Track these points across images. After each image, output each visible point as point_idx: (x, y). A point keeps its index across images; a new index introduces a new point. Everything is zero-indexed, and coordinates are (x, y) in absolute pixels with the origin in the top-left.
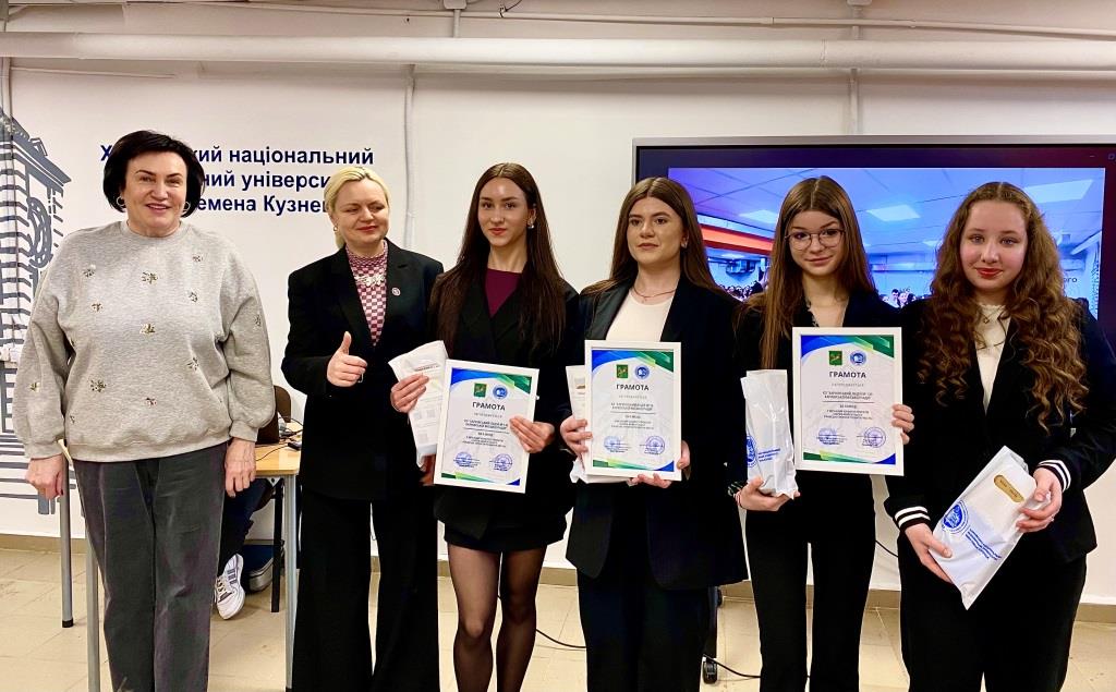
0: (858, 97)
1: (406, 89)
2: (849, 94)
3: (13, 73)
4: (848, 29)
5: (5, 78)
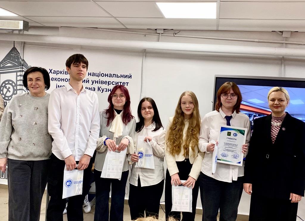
0: (284, 65)
1: (143, 57)
3: (25, 46)
4: (282, 44)
5: (22, 47)
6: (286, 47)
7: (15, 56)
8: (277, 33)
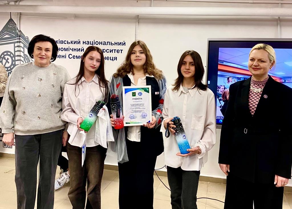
0: (280, 26)
1: (136, 23)
2: (277, 25)
3: (21, 17)
4: (277, 4)
6: (282, 7)
7: (12, 27)
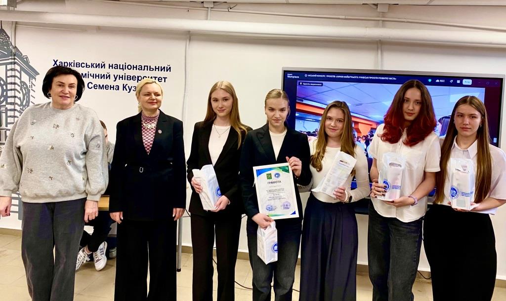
0: (381, 51)
1: (186, 40)
2: (377, 49)
3: (17, 27)
4: (377, 22)
5: (13, 29)
6: (383, 26)
8: (371, 7)
